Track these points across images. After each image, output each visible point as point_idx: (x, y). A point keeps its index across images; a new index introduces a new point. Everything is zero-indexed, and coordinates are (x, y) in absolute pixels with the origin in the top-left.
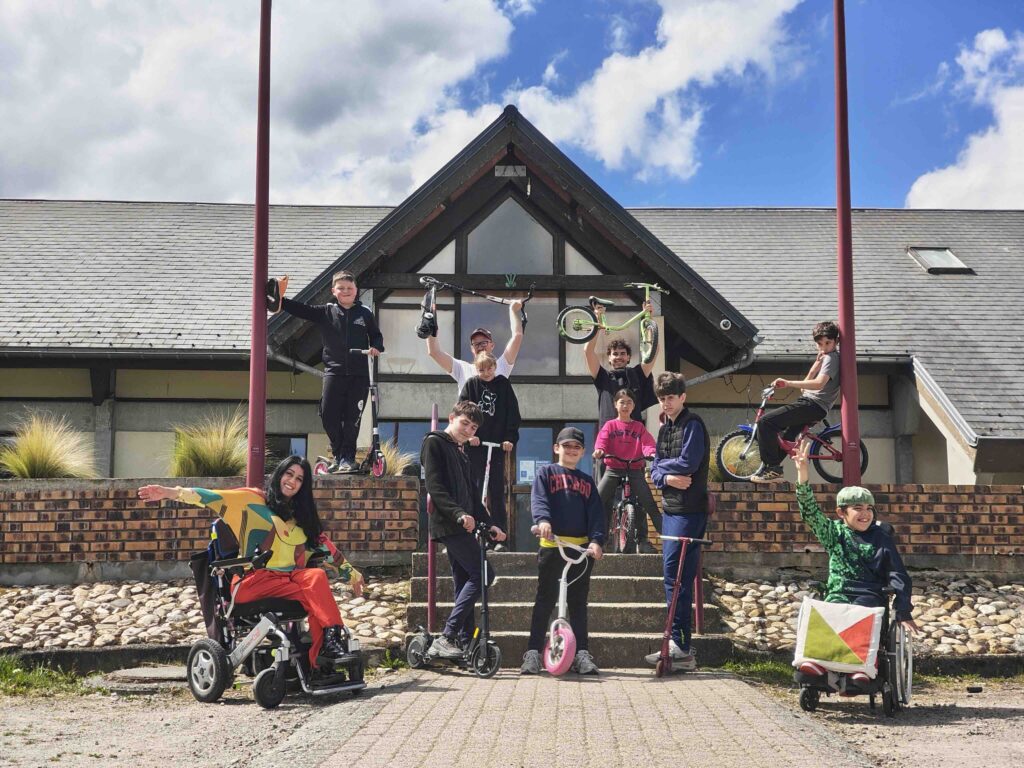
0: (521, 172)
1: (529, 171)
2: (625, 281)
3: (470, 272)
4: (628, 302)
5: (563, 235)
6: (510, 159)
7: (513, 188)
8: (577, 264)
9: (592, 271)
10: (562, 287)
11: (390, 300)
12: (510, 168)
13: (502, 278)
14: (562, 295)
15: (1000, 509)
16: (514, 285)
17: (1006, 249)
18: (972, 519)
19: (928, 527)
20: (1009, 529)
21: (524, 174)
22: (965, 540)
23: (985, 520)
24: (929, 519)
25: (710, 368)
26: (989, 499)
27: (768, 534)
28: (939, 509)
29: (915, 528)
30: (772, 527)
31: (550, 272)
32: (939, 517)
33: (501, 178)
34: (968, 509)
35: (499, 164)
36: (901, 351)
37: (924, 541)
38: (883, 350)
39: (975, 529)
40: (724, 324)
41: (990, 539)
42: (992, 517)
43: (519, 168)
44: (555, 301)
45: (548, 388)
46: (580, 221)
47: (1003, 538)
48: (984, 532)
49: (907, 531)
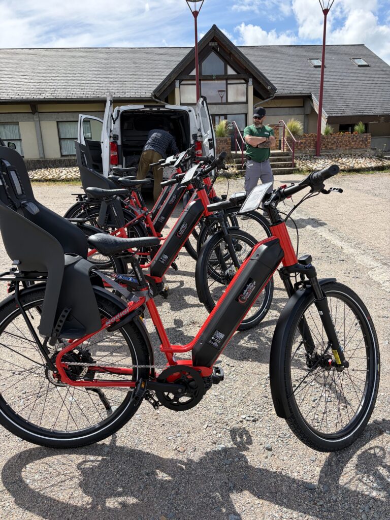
0: (216, 44)
1: (218, 44)
2: (243, 76)
3: (203, 74)
4: (243, 81)
5: (227, 62)
6: (213, 40)
7: (214, 49)
8: (231, 71)
9: (235, 73)
10: (226, 78)
11: (183, 83)
12: (213, 43)
13: (212, 76)
14: (227, 80)
17: (333, 58)
18: (341, 142)
19: (332, 144)
20: (348, 143)
22: (339, 146)
23: (344, 142)
24: (333, 142)
25: (263, 99)
26: (345, 137)
27: (301, 147)
28: (335, 140)
29: (330, 144)
30: (302, 145)
31: (223, 74)
32: (335, 142)
33: (211, 46)
35: (210, 41)
36: (308, 92)
37: (332, 147)
38: (304, 92)
39: (341, 144)
40: (269, 88)
41: (344, 146)
42: (345, 141)
44: (225, 82)
45: (224, 106)
46: (232, 58)
47: (347, 145)
48: (343, 144)
49: (328, 145)
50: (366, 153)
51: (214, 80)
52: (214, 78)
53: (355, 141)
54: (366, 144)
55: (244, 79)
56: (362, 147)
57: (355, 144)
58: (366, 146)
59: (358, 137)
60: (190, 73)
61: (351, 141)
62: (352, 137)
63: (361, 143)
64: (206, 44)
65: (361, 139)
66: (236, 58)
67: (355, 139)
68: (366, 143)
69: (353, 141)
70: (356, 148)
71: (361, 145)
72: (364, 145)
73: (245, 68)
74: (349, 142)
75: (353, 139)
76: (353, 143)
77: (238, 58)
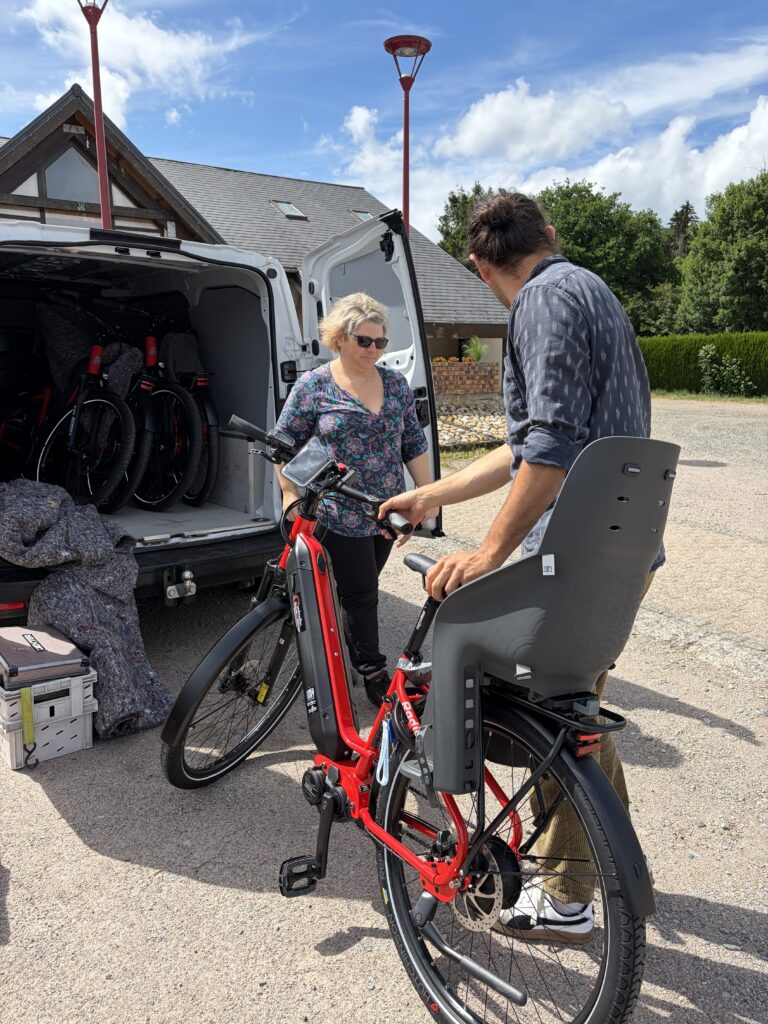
0: (81, 130)
1: (87, 132)
2: (154, 214)
3: (48, 196)
5: (110, 179)
6: (72, 121)
7: (76, 142)
8: (120, 200)
9: (129, 204)
10: (113, 213)
12: (73, 127)
13: (75, 204)
15: (457, 373)
16: (84, 209)
18: (447, 378)
20: (460, 382)
21: (83, 133)
22: (443, 388)
23: (451, 378)
26: (453, 369)
31: (103, 202)
33: (69, 134)
34: (445, 374)
35: (65, 123)
39: (447, 383)
41: (453, 387)
43: (80, 128)
46: (122, 170)
47: (457, 387)
48: (451, 384)
50: (493, 403)
51: (81, 213)
52: (81, 208)
53: (473, 378)
54: (491, 385)
55: (155, 222)
56: (485, 391)
57: (473, 383)
58: (492, 389)
59: (477, 369)
60: (13, 190)
61: (465, 378)
62: (466, 369)
63: (483, 382)
64: (56, 127)
65: (483, 373)
66: (135, 172)
67: (472, 373)
68: (492, 381)
69: (468, 378)
70: (475, 393)
71: (484, 386)
72: (487, 386)
73: (155, 197)
74: (461, 378)
75: (468, 372)
76: (468, 382)
77: (141, 172)
